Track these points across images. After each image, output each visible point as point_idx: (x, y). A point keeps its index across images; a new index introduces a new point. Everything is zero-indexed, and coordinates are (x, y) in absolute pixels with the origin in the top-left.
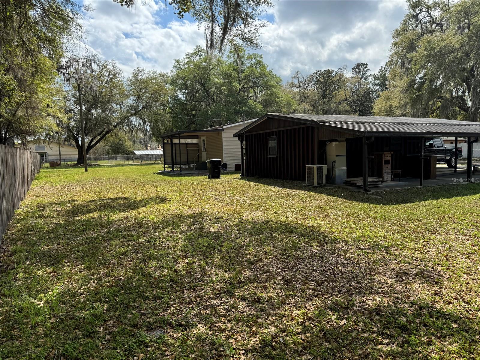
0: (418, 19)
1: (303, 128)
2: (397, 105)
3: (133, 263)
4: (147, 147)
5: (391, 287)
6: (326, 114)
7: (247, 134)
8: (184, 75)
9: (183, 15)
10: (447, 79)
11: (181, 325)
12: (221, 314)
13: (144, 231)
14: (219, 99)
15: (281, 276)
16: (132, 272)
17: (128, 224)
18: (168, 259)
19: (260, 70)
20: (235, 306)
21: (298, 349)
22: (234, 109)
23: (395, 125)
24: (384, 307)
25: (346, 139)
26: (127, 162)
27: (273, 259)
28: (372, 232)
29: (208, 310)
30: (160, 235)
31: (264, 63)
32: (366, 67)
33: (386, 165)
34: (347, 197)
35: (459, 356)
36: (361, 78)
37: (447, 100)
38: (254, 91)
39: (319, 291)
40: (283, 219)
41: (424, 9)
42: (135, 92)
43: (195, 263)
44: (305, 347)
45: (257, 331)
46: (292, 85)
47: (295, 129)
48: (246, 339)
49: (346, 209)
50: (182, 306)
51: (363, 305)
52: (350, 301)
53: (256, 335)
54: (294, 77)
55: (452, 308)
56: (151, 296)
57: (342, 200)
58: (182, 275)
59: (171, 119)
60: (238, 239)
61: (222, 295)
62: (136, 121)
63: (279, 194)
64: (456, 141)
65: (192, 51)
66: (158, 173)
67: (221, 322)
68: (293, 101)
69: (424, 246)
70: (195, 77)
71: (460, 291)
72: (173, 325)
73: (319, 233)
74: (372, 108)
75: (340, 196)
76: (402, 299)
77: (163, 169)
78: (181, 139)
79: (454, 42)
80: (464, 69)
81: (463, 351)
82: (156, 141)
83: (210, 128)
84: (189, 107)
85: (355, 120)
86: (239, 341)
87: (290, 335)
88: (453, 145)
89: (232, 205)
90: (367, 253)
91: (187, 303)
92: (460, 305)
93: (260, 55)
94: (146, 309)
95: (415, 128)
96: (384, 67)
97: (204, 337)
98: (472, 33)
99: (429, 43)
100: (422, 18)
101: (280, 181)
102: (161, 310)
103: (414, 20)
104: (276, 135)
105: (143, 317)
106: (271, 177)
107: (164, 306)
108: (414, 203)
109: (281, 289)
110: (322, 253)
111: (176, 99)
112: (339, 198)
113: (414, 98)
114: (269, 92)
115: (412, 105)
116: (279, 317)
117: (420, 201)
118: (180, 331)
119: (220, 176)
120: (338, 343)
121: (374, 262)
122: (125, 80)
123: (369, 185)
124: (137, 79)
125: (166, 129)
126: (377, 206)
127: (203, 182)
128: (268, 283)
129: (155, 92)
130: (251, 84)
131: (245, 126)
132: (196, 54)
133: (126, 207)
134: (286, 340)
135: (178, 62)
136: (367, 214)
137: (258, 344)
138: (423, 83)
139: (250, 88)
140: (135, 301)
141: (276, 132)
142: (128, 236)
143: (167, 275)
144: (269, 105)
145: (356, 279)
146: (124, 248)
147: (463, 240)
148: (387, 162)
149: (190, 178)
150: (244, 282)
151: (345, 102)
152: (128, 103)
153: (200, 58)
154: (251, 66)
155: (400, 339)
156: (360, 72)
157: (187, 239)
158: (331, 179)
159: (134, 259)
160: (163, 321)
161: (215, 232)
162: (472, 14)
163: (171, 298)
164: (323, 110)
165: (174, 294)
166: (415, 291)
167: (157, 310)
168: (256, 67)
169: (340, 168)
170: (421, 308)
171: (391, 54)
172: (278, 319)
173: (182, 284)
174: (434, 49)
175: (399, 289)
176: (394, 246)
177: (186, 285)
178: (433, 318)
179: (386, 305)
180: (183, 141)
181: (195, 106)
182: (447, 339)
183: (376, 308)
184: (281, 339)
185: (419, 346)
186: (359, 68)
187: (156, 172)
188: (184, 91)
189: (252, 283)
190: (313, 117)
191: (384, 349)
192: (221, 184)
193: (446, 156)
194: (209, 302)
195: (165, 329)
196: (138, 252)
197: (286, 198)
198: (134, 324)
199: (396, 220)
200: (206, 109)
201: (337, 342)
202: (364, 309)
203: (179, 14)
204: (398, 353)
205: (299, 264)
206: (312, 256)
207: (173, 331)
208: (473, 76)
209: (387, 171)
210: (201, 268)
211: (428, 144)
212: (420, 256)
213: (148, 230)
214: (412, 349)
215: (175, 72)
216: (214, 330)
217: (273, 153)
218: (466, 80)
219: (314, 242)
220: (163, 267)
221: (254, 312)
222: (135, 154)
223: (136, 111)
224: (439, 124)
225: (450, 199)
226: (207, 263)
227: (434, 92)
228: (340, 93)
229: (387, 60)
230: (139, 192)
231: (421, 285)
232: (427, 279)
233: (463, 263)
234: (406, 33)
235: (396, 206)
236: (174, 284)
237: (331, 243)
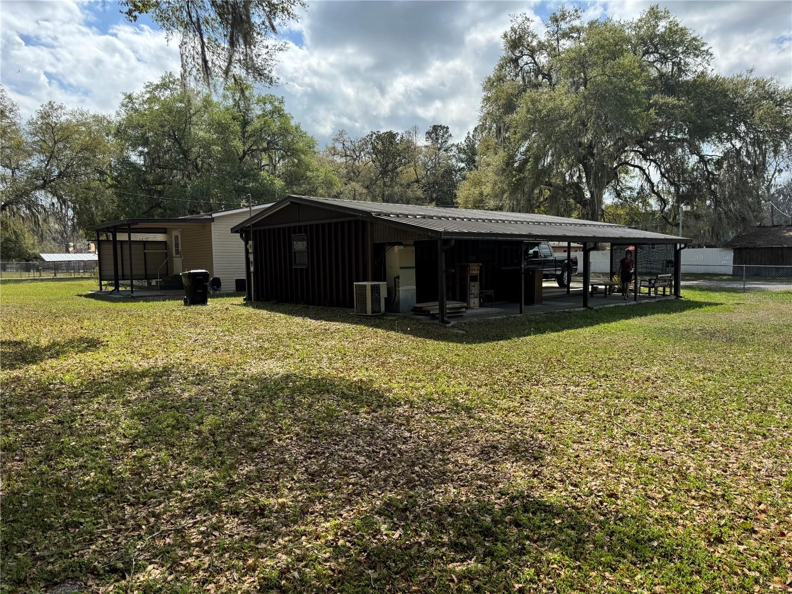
0: (518, 66)
1: (349, 222)
2: (490, 193)
3: (26, 464)
4: (67, 247)
5: (472, 470)
6: (387, 201)
7: (255, 229)
8: (141, 122)
9: (135, 17)
10: (557, 156)
11: (114, 570)
12: (193, 542)
13: (52, 402)
14: (206, 166)
15: (304, 466)
16: (22, 481)
17: (18, 390)
18: (96, 452)
19: (279, 123)
20: (219, 526)
21: (324, 586)
22: (234, 185)
23: (484, 223)
24: (460, 502)
25: (415, 242)
26: (25, 275)
27: (291, 439)
28: (448, 386)
29: (168, 537)
30: (83, 409)
31: (285, 112)
32: (447, 132)
33: (472, 284)
34: (415, 333)
35: (560, 567)
36: (439, 149)
37: (557, 187)
38: (269, 156)
39: (364, 486)
40: (314, 372)
41: (526, 52)
42: (45, 146)
43: (150, 456)
44: (335, 582)
45: (255, 564)
46: (334, 152)
47: (336, 224)
48: (235, 581)
49: (413, 351)
50: (119, 536)
51: (430, 503)
52: (411, 497)
53: (254, 570)
54: (337, 139)
55: (555, 495)
56: (58, 523)
57: (408, 338)
58: (122, 480)
59: (115, 197)
60: (232, 409)
61: (197, 508)
62: (45, 199)
63: (310, 330)
64: (569, 247)
65: (157, 81)
66: (87, 296)
67: (191, 555)
68: (336, 178)
69: (522, 404)
70: (162, 126)
71: (567, 469)
72: (98, 572)
73: (371, 392)
74: (456, 195)
75: (405, 332)
76: (487, 488)
77: (98, 289)
78: (132, 235)
79: (566, 103)
80: (580, 144)
81: (566, 558)
82: (86, 237)
83: (189, 217)
84: (150, 178)
85: (427, 214)
86: (222, 586)
87: (312, 564)
88: (566, 254)
89: (227, 350)
90: (441, 418)
91: (129, 529)
92: (566, 490)
93: (280, 97)
94: (46, 548)
95: (513, 229)
96: (472, 133)
97: (158, 586)
98: (589, 93)
99: (533, 101)
100: (523, 64)
101: (314, 308)
102: (77, 547)
103: (512, 66)
104: (306, 232)
105: (39, 563)
106: (297, 302)
107: (84, 539)
108: (509, 339)
109: (301, 489)
110: (373, 423)
111: (125, 162)
112: (405, 334)
113: (514, 183)
114: (296, 161)
115: (510, 194)
116: (295, 536)
117: (519, 336)
118: (113, 580)
119: (207, 301)
120: (388, 568)
121: (448, 433)
122: (24, 122)
123: (448, 313)
124: (48, 123)
125: (103, 215)
126: (459, 345)
127: (173, 310)
128: (281, 480)
129: (85, 148)
130: (265, 145)
131: (253, 215)
132: (164, 86)
133: (16, 360)
134: (304, 573)
135: (130, 97)
136: (444, 358)
137: (255, 587)
138: (525, 161)
139: (262, 151)
140: (23, 535)
141: (305, 226)
142: (19, 413)
143: (93, 482)
144: (296, 182)
145: (421, 461)
146: (8, 436)
147: (574, 393)
148: (474, 279)
149: (148, 304)
150: (238, 483)
151: (416, 185)
152: (29, 165)
153: (172, 95)
154: (264, 116)
155: (481, 551)
156: (437, 139)
157: (137, 415)
158: (392, 304)
159: (27, 456)
160: (80, 567)
161: (190, 400)
162: (590, 65)
163: (98, 523)
164: (383, 195)
165: (106, 515)
166: (505, 474)
167: (68, 546)
168: (272, 117)
169: (406, 288)
170: (513, 499)
171: (482, 115)
172: (294, 540)
173: (122, 496)
174: (540, 111)
175: (484, 473)
176: (479, 406)
177: (129, 497)
178: (528, 513)
179: (464, 499)
180: (136, 237)
181: (162, 177)
182: (546, 543)
183: (449, 506)
184: (296, 574)
185: (508, 558)
186: (437, 132)
187: (84, 293)
188: (140, 149)
189: (252, 483)
190: (366, 205)
191: (457, 569)
192: (209, 314)
193: (556, 270)
194: (172, 524)
195: (82, 581)
196: (36, 442)
197: (321, 337)
198: (19, 579)
199: (484, 366)
200: (182, 183)
201: (386, 566)
202: (431, 509)
203: (130, 13)
204: (476, 572)
205: (335, 444)
206: (358, 431)
207: (98, 582)
208: (593, 155)
209: (473, 291)
210: (159, 464)
211: (531, 252)
212: (516, 420)
213: (59, 402)
214: (498, 564)
215: (124, 115)
216: (178, 571)
217: (302, 261)
218: (582, 160)
219: (361, 407)
220: (86, 467)
221: (252, 532)
222: (43, 260)
223: (45, 181)
224: (545, 223)
225: (560, 333)
226: (171, 455)
227: (542, 175)
228: (409, 170)
229: (476, 123)
230: (45, 330)
231: (515, 464)
232: (523, 454)
233: (573, 426)
234: (502, 84)
235: (485, 345)
236: (106, 497)
237: (388, 406)
